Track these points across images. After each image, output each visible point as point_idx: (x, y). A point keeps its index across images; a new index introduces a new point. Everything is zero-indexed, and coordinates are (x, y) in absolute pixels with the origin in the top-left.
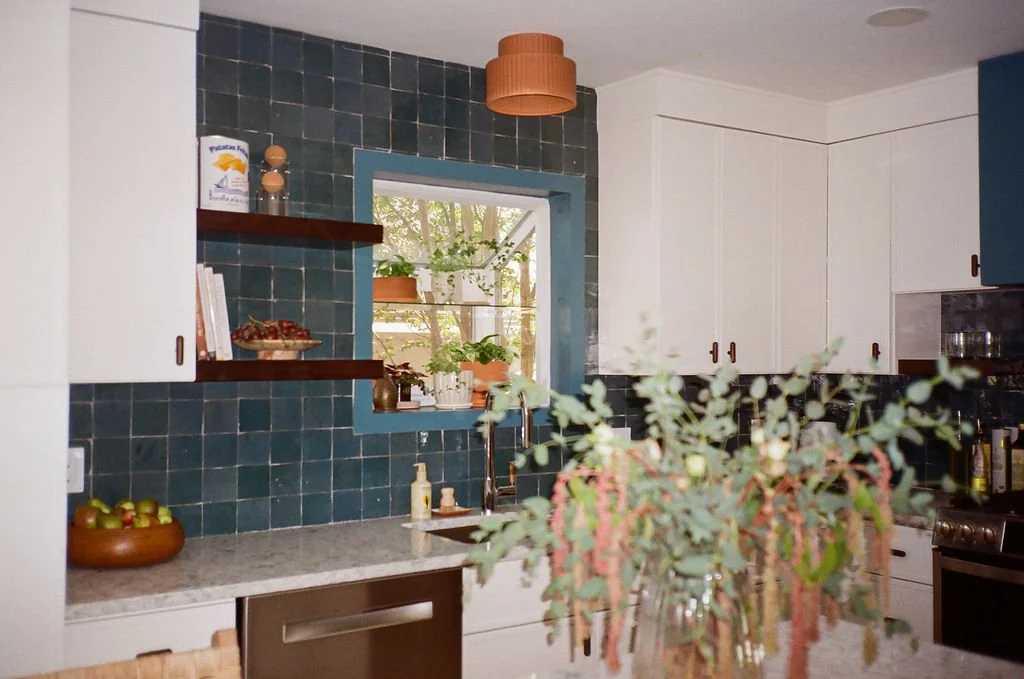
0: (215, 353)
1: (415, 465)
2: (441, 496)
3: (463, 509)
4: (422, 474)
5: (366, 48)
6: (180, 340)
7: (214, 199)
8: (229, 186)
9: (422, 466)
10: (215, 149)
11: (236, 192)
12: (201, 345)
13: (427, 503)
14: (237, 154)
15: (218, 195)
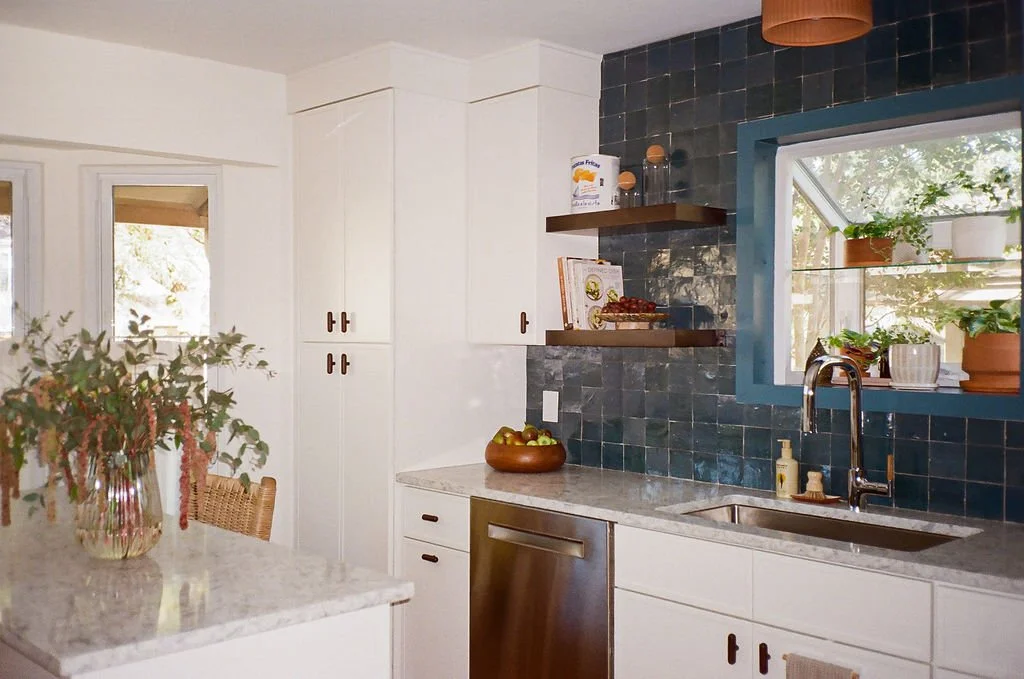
1: (778, 441)
3: (830, 497)
4: (786, 452)
6: (523, 315)
7: (573, 205)
8: (580, 194)
9: (786, 443)
10: (574, 167)
11: (585, 197)
12: (565, 319)
13: (782, 482)
14: (586, 167)
15: (574, 202)
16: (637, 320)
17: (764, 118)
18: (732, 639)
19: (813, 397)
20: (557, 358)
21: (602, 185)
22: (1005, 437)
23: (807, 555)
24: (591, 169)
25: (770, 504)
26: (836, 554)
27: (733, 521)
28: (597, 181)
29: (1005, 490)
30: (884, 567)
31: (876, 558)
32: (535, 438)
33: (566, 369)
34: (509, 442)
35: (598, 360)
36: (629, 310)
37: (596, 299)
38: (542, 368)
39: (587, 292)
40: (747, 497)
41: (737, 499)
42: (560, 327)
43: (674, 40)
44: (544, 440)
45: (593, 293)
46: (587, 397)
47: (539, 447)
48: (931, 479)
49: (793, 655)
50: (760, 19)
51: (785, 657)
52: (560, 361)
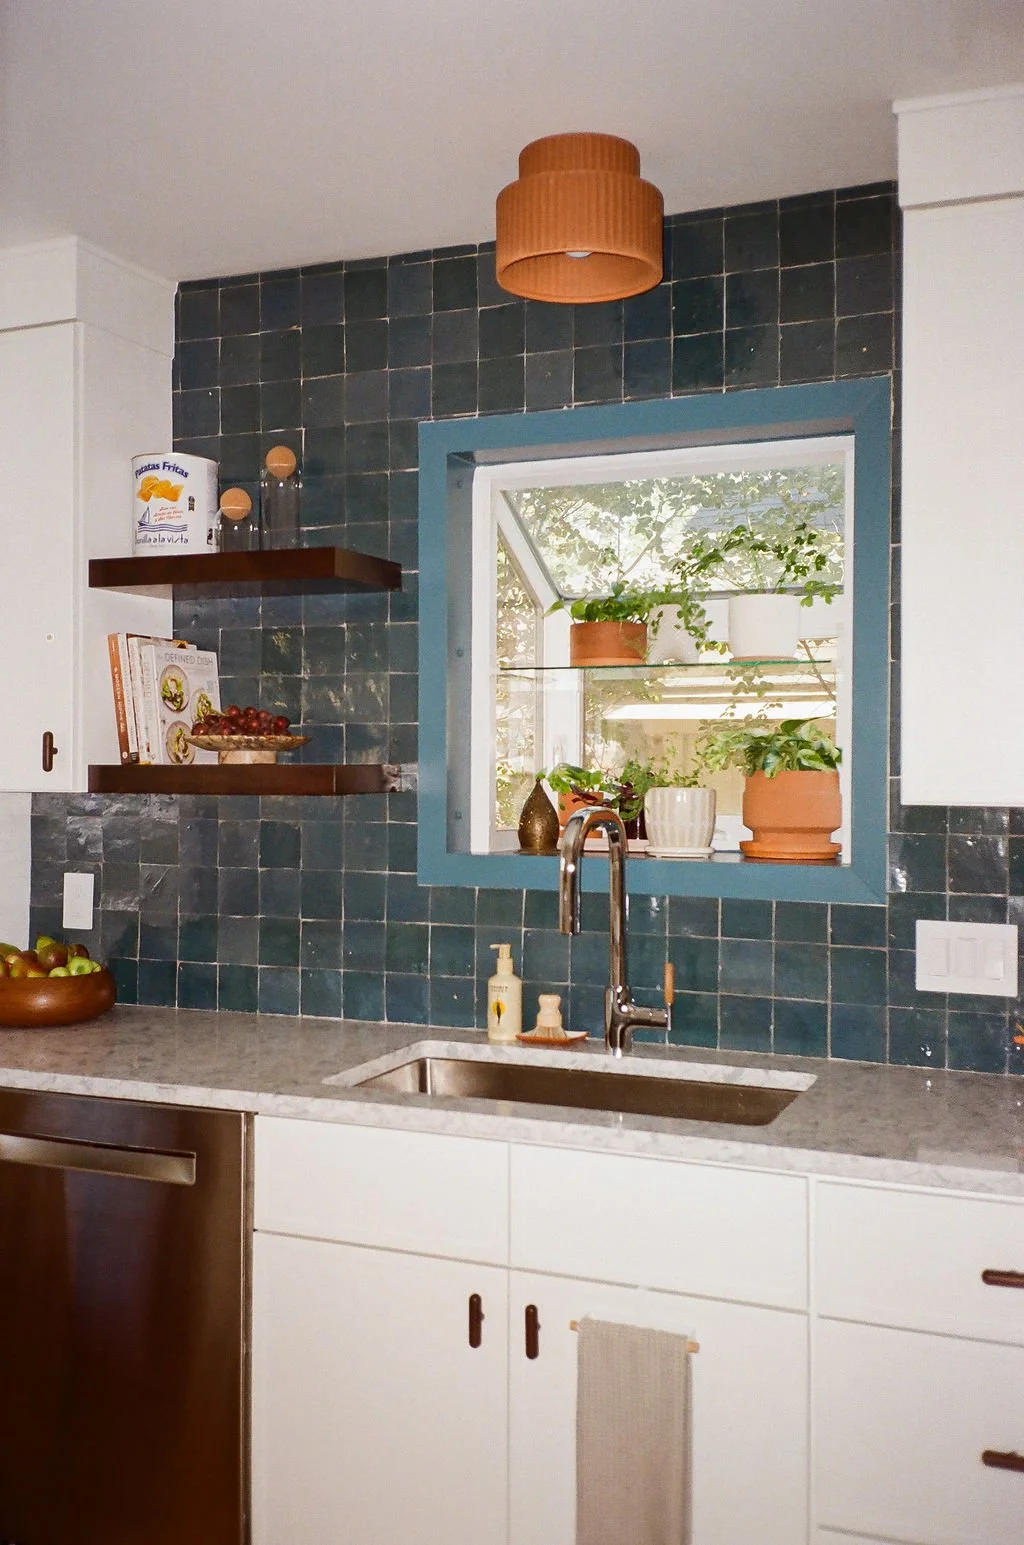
0: (137, 753)
1: (493, 946)
2: (537, 1008)
3: (572, 1034)
4: (505, 964)
5: (438, 252)
6: (48, 738)
7: (138, 542)
8: (152, 521)
9: (505, 949)
10: (139, 472)
11: (162, 527)
12: (124, 744)
13: (499, 1014)
14: (161, 475)
15: (141, 536)
16: (261, 747)
17: (464, 417)
18: (475, 1303)
19: (574, 875)
20: (94, 813)
21: (191, 508)
22: (830, 930)
23: (607, 1147)
24: (175, 479)
25: (485, 1054)
26: (655, 1141)
27: (423, 1088)
28: (183, 502)
29: (830, 1007)
30: (733, 1159)
31: (721, 1143)
32: (62, 962)
33: (109, 833)
34: (15, 973)
35: (172, 816)
36: (246, 731)
37: (179, 710)
38: (62, 831)
39: (165, 698)
40: (446, 1044)
41: (430, 1048)
42: (115, 760)
43: (309, 270)
44: (78, 966)
45: (173, 699)
46: (150, 882)
47: (69, 978)
48: (722, 996)
49: (587, 1321)
50: (490, 247)
51: (573, 1326)
52: (99, 820)
